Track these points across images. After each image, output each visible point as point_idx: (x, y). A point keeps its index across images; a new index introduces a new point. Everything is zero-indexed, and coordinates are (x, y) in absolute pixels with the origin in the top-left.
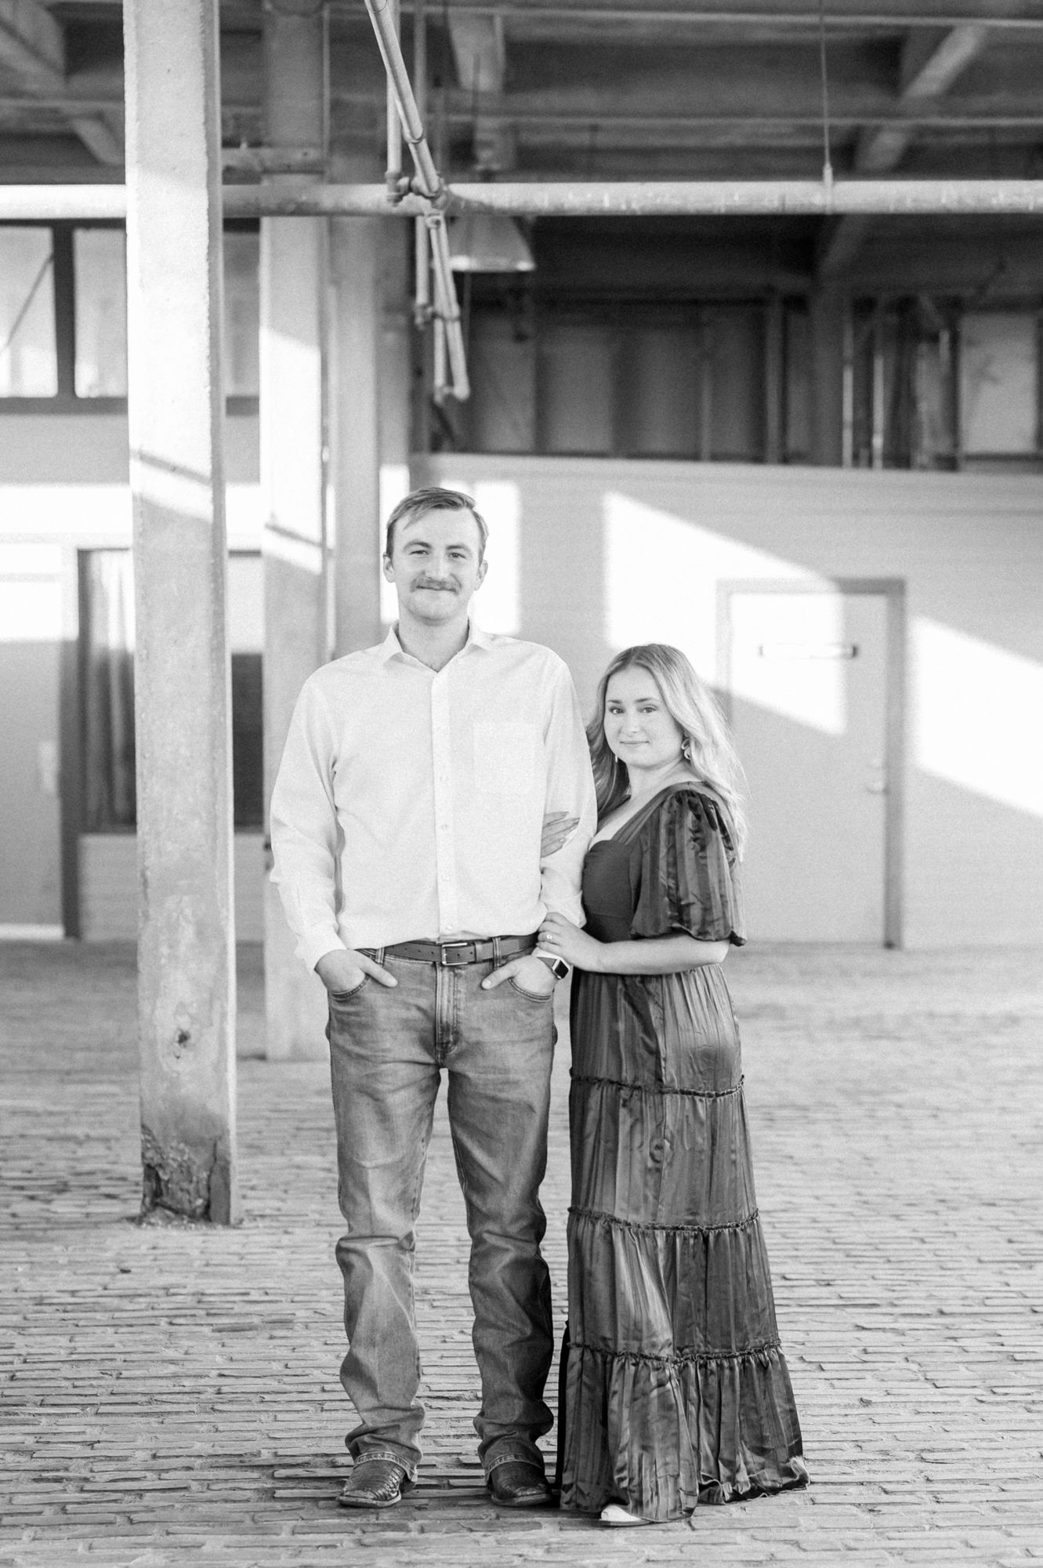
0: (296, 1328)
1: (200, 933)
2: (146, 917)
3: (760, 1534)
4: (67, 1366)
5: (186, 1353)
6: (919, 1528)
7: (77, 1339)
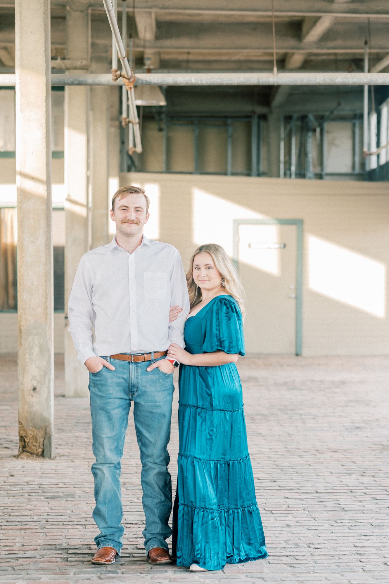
0: (76, 497)
1: (41, 350)
2: (21, 344)
3: (249, 575)
5: (35, 507)
6: (309, 573)
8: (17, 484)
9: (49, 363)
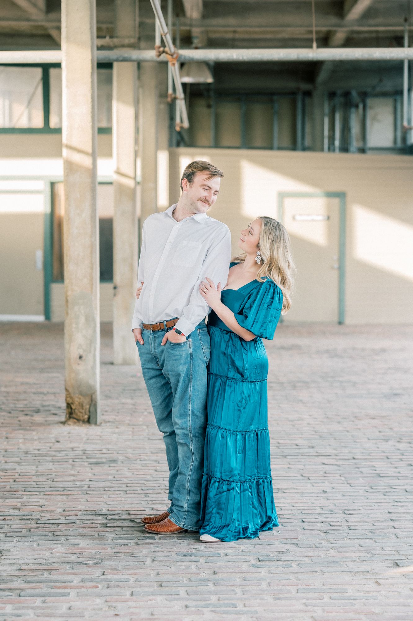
0: (119, 463)
1: (87, 319)
2: (67, 314)
3: (284, 541)
4: (35, 477)
5: (78, 472)
6: (342, 539)
7: (39, 467)
8: (63, 450)
9: (95, 331)
